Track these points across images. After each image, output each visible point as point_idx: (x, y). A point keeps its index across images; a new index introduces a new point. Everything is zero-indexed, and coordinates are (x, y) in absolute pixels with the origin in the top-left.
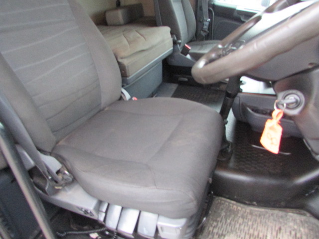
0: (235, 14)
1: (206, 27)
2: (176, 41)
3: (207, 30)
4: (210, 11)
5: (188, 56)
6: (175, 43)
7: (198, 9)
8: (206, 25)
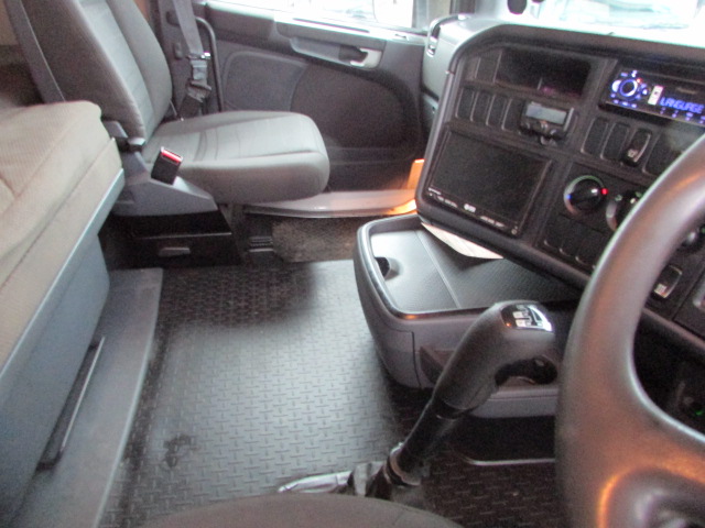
0: (275, 35)
1: (200, 76)
2: (127, 144)
3: (204, 84)
4: (200, 25)
5: (179, 184)
6: (125, 148)
7: (162, 22)
8: (199, 70)
